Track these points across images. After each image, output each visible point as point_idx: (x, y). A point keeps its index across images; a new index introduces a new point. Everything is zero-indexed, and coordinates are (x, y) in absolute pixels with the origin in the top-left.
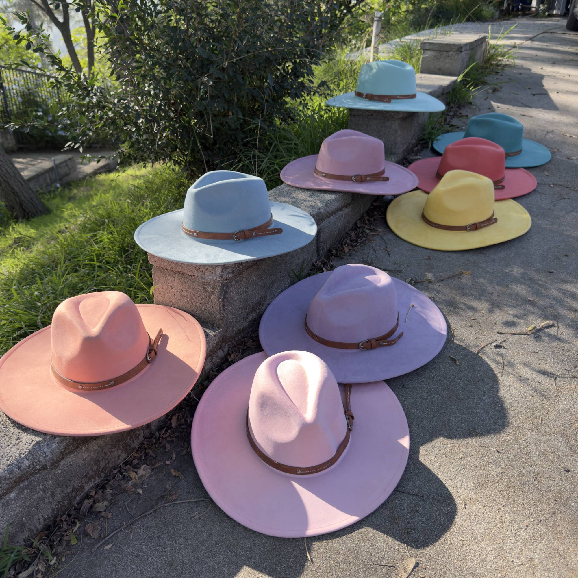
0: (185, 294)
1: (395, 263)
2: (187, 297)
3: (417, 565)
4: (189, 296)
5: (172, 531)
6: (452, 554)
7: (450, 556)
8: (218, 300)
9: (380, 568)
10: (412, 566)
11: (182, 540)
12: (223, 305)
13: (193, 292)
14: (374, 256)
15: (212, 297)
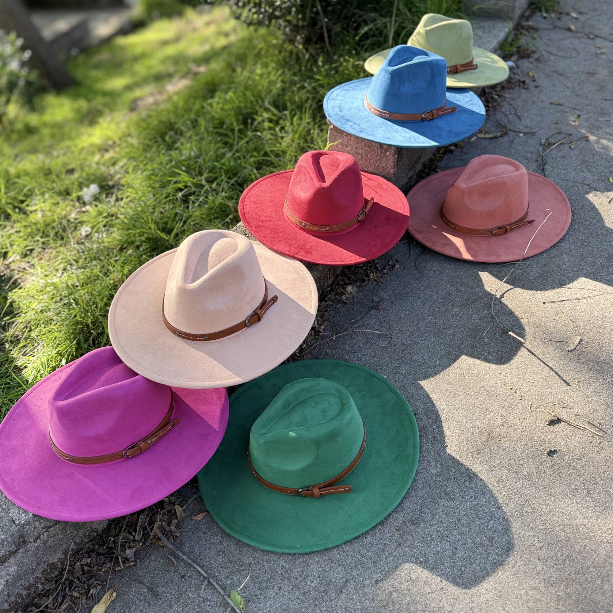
0: (360, 151)
1: (526, 127)
2: (361, 154)
3: (581, 340)
4: (364, 153)
5: (388, 326)
6: (606, 334)
7: (604, 334)
8: (394, 156)
9: (554, 343)
10: (577, 341)
11: (397, 331)
12: (398, 161)
13: (369, 150)
14: (507, 121)
15: (388, 154)
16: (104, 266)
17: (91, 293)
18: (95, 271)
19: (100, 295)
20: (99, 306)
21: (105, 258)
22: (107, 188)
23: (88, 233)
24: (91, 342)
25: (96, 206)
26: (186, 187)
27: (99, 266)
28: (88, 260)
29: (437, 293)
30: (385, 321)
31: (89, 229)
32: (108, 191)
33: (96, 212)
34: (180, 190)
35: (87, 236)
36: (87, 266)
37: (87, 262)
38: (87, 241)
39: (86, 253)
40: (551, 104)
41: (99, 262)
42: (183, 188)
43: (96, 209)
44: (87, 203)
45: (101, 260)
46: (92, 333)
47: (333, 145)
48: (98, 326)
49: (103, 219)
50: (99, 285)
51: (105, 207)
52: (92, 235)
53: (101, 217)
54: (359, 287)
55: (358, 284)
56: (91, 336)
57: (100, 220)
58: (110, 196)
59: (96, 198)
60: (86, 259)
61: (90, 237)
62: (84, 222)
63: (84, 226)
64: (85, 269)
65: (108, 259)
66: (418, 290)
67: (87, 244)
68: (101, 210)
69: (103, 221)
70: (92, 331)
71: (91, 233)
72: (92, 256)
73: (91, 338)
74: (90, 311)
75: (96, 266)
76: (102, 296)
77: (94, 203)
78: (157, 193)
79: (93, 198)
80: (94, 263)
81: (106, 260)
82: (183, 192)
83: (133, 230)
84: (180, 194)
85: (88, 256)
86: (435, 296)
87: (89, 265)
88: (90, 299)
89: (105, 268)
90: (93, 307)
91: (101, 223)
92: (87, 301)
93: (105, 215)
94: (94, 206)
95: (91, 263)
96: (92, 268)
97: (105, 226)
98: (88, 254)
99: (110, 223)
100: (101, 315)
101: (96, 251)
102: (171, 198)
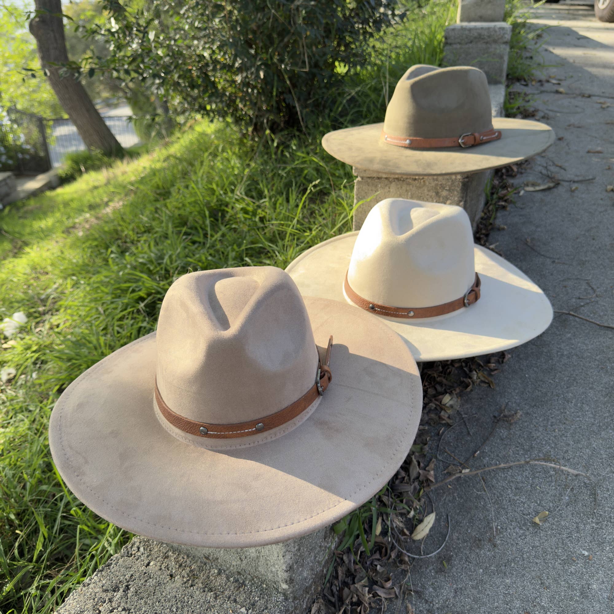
16: (34, 421)
17: (15, 465)
18: (21, 429)
19: (29, 466)
20: (28, 486)
21: (36, 406)
22: (37, 315)
23: (12, 376)
24: (16, 551)
25: (22, 339)
26: (149, 295)
27: (27, 421)
28: (11, 414)
29: (591, 388)
30: (532, 447)
31: (13, 371)
32: (39, 319)
33: (22, 346)
34: (142, 299)
35: (9, 381)
36: (9, 423)
37: (10, 417)
38: (9, 387)
39: (8, 404)
40: (588, 152)
41: (26, 414)
42: (145, 296)
43: (22, 342)
44: (10, 338)
45: (30, 411)
46: (18, 535)
47: (363, 204)
48: (28, 520)
49: (33, 354)
50: (27, 451)
51: (34, 338)
52: (17, 378)
53: (29, 352)
54: (460, 395)
55: (458, 390)
56: (16, 539)
57: (28, 356)
58: (41, 325)
59: (23, 330)
60: (7, 413)
61: (13, 382)
62: (5, 362)
63: (6, 368)
64: (6, 427)
65: (41, 408)
66: (559, 387)
67: (9, 392)
68: (30, 342)
69: (32, 357)
70: (17, 532)
71: (15, 376)
72: (17, 407)
73: (17, 544)
74: (14, 495)
75: (23, 420)
76: (32, 469)
77: (20, 335)
78: (107, 309)
79: (18, 330)
80: (20, 416)
81: (38, 410)
82: (146, 302)
83: (76, 360)
84: (142, 305)
85: (11, 408)
86: (591, 394)
87: (12, 421)
88: (14, 475)
89: (36, 422)
90: (18, 489)
91: (29, 361)
92: (9, 479)
93: (34, 348)
94: (18, 339)
95: (16, 417)
96: (17, 424)
97: (35, 363)
98: (11, 405)
99: (43, 358)
100: (31, 501)
101: (22, 399)
102: (129, 310)
